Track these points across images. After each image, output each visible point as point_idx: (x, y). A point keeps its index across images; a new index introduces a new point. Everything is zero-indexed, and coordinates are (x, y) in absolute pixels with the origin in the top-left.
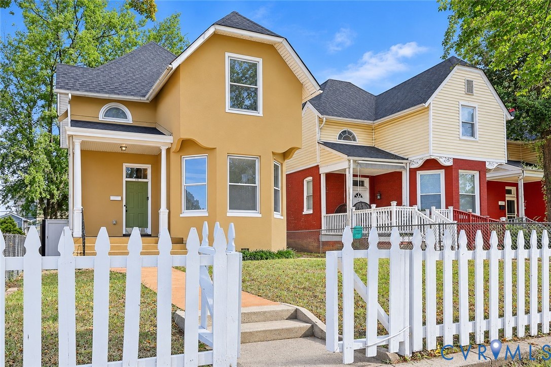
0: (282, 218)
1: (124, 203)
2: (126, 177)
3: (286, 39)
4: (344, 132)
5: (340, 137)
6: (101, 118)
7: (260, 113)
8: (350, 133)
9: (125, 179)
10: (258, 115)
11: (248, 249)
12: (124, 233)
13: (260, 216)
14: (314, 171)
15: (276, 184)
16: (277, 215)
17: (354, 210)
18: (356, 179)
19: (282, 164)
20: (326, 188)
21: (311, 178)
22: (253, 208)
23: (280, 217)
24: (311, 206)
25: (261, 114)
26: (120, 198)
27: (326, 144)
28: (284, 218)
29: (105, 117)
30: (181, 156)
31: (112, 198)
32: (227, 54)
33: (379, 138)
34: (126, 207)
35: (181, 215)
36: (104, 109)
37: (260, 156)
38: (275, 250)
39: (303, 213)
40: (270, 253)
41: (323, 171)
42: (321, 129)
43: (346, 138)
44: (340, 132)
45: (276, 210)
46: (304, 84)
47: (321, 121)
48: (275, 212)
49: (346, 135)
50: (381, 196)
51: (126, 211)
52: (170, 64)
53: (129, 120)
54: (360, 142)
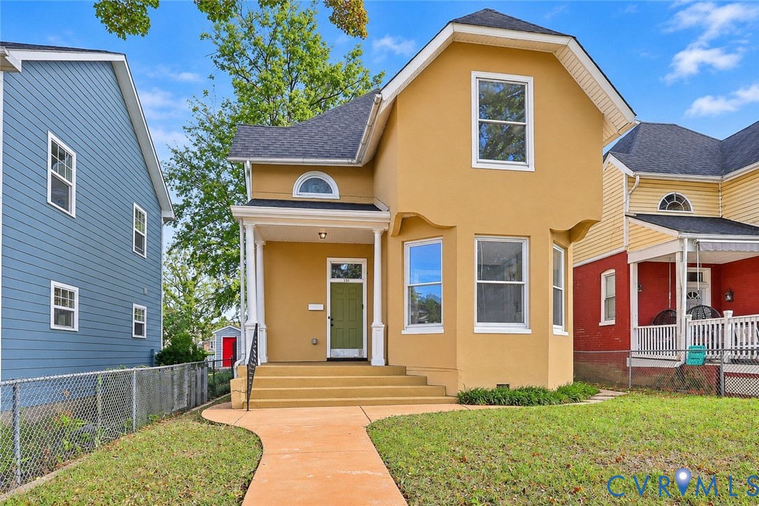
0: (567, 334)
1: (329, 315)
2: (333, 277)
3: (574, 38)
4: (670, 198)
5: (663, 206)
6: (296, 194)
7: (530, 165)
8: (679, 198)
9: (329, 280)
10: (526, 169)
11: (508, 385)
12: (329, 356)
13: (529, 331)
14: (618, 261)
15: (556, 280)
16: (558, 330)
17: (689, 320)
18: (693, 270)
19: (566, 249)
20: (639, 286)
21: (613, 271)
22: (518, 319)
23: (563, 333)
24: (613, 313)
25: (532, 168)
26: (321, 306)
27: (639, 217)
28: (569, 335)
29: (301, 193)
30: (403, 242)
31: (312, 307)
32: (474, 74)
33: (730, 205)
34: (332, 320)
35: (403, 332)
36: (300, 181)
37: (529, 237)
38: (552, 386)
39: (600, 324)
40: (545, 391)
41: (634, 259)
42: (630, 194)
43: (674, 207)
44: (664, 198)
45: (557, 321)
46: (606, 113)
47: (631, 180)
48: (555, 326)
49: (672, 202)
50: (732, 295)
51: (332, 325)
52: (380, 93)
53: (335, 195)
54: (695, 212)
